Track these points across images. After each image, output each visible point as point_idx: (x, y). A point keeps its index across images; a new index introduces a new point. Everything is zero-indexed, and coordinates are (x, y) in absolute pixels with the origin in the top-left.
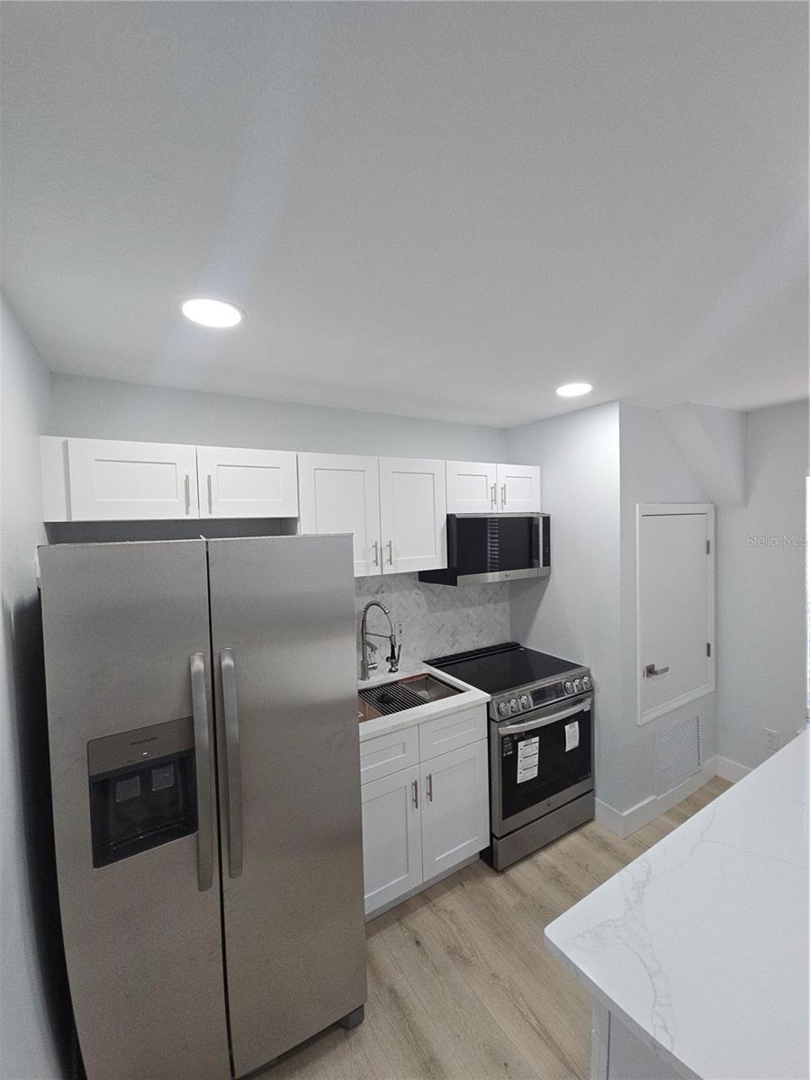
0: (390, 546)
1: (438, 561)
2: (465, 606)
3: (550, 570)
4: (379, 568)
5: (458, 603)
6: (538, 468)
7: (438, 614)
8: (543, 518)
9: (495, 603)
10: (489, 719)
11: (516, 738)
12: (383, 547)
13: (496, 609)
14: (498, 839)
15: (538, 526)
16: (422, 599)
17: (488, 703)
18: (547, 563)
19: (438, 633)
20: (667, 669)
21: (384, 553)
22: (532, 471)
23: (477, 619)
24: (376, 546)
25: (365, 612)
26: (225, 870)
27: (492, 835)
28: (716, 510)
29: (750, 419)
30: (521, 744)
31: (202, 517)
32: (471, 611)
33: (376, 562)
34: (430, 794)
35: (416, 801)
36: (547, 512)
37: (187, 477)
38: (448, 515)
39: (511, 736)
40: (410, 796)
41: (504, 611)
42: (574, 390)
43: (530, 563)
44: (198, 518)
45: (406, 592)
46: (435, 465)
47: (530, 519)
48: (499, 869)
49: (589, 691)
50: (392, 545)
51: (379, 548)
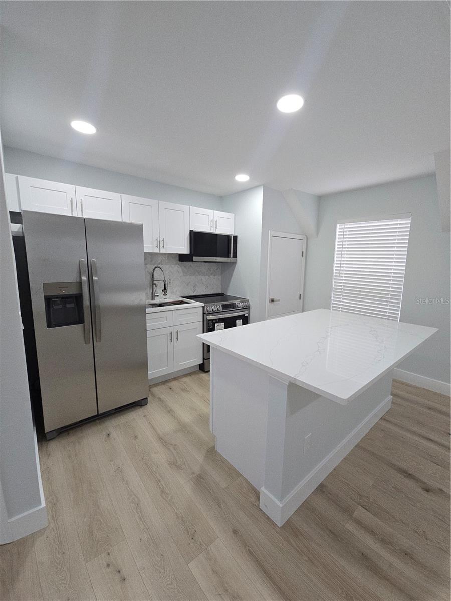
0: (163, 240)
1: (185, 250)
2: (200, 275)
3: (236, 260)
4: (158, 249)
5: (197, 274)
6: (233, 215)
7: (188, 277)
8: (234, 237)
9: (214, 276)
10: (204, 313)
11: (214, 321)
12: (161, 241)
13: (214, 279)
14: (206, 359)
15: (231, 239)
16: (180, 270)
17: (203, 307)
18: (235, 256)
19: (187, 285)
20: (279, 300)
21: (161, 243)
22: (230, 216)
23: (206, 282)
24: (157, 240)
25: (154, 270)
26: (94, 339)
27: (204, 359)
28: (307, 239)
29: (321, 200)
30: (216, 324)
31: (78, 216)
32: (203, 278)
33: (157, 247)
34: (177, 338)
35: (171, 339)
36: (236, 235)
37: (71, 199)
38: (190, 231)
39: (213, 320)
40: (169, 338)
41: (219, 279)
42: (242, 178)
43: (228, 256)
44: (76, 216)
45: (173, 266)
46: (186, 208)
47: (228, 237)
48: (206, 370)
49: (248, 308)
50: (165, 240)
51: (158, 240)
